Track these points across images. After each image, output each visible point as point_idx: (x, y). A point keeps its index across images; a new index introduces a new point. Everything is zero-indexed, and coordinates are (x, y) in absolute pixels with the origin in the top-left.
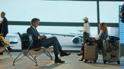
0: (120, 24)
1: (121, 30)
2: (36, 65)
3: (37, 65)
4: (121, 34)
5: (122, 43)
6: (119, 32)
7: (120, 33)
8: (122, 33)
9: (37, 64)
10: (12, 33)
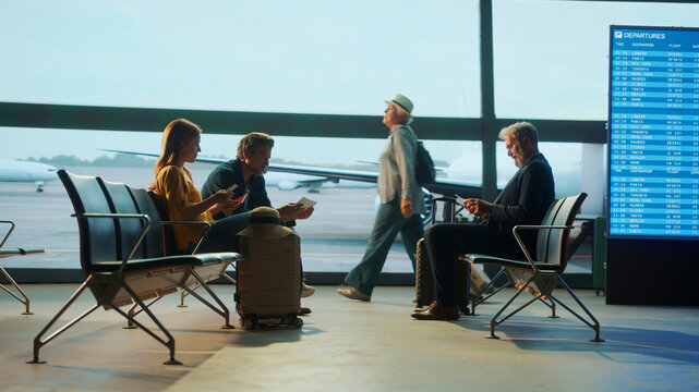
0: (614, 126)
1: (620, 162)
2: (168, 359)
3: (176, 358)
4: (620, 184)
5: (623, 231)
6: (610, 172)
7: (614, 179)
8: (624, 179)
9: (172, 354)
10: (31, 159)
